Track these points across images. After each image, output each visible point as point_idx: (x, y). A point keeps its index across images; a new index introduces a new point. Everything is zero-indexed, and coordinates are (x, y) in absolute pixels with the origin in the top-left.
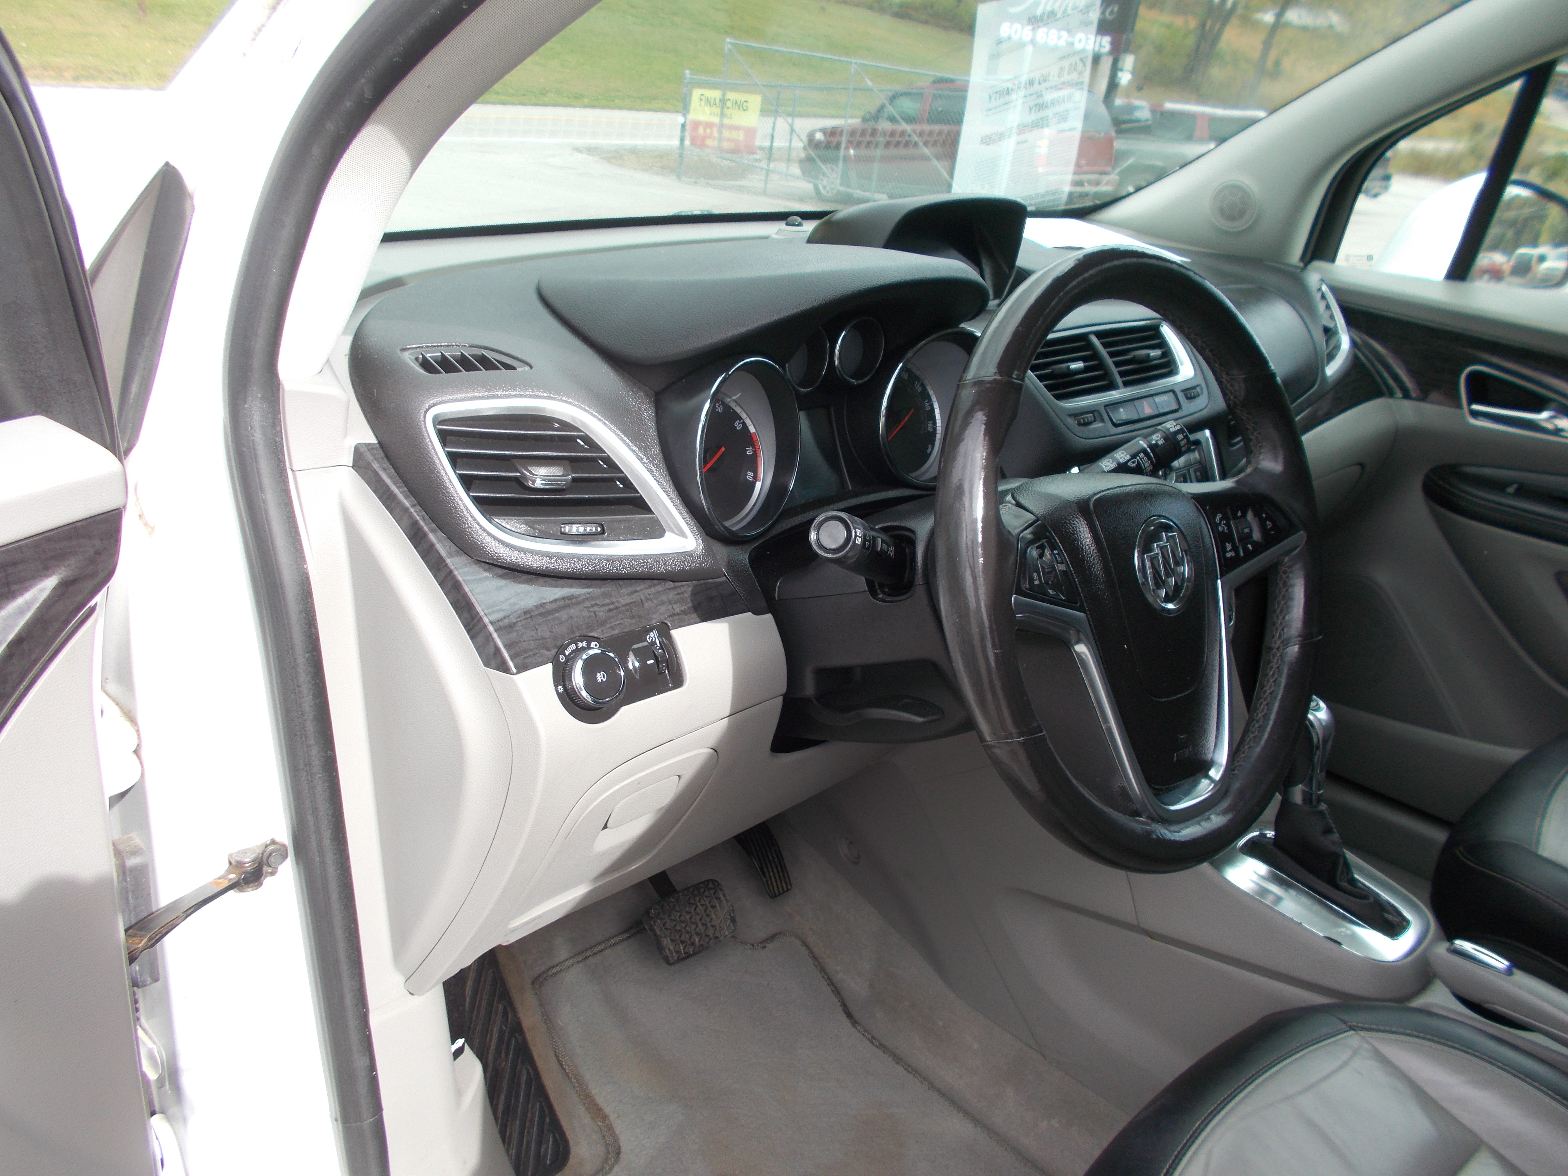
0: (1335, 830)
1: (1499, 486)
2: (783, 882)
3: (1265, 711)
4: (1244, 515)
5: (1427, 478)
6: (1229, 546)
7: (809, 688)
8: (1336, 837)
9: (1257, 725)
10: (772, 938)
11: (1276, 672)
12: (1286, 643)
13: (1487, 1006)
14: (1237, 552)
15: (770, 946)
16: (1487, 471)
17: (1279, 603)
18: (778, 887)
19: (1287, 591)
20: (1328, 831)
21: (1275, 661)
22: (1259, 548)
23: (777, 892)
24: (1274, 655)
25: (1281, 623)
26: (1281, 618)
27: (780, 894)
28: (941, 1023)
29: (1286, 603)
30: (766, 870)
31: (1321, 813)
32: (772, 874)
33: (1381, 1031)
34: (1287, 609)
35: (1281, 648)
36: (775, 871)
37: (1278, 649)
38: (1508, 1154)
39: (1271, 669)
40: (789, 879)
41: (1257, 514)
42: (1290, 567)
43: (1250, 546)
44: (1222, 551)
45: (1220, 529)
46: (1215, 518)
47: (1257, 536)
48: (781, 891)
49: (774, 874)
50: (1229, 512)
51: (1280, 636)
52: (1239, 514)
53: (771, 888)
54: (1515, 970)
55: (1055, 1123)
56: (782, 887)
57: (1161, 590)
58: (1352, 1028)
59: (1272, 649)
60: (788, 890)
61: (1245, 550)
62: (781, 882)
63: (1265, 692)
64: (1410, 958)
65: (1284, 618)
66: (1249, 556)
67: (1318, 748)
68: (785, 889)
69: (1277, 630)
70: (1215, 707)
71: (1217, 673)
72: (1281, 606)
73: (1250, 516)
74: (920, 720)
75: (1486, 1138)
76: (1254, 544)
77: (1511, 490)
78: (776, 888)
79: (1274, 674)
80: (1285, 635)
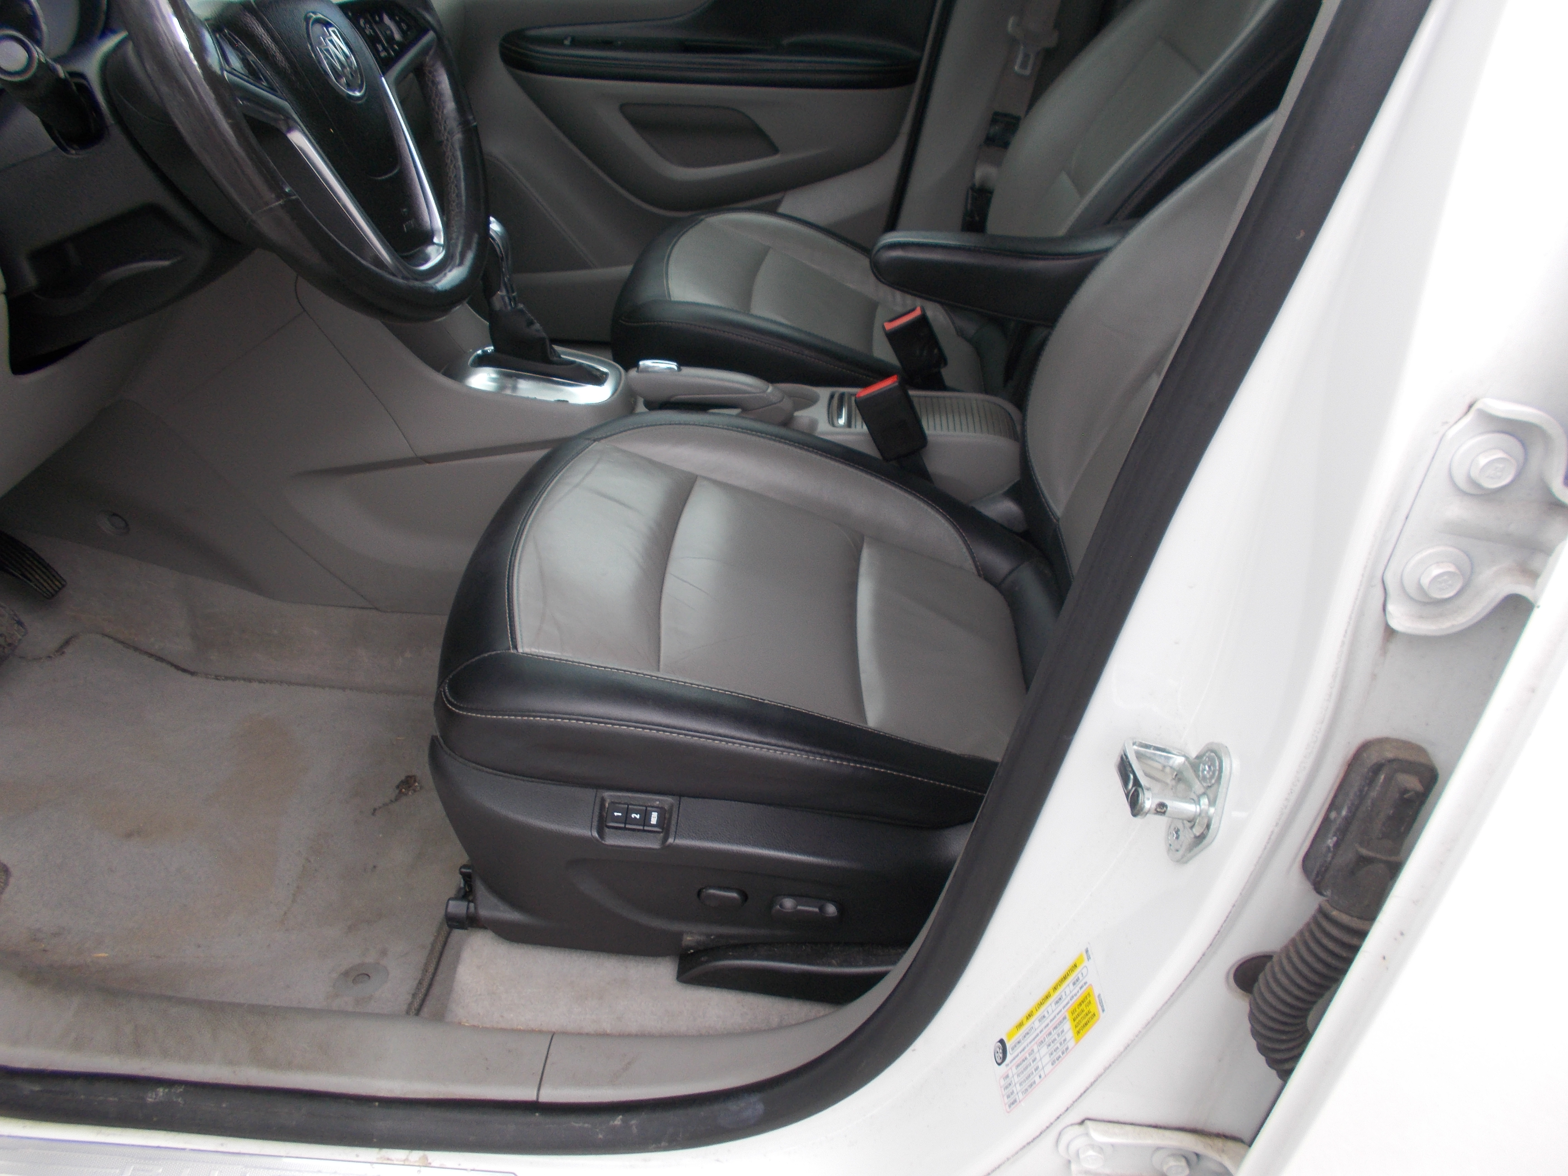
0: (535, 321)
1: (557, 42)
2: (54, 580)
3: (456, 191)
4: (381, 19)
5: (502, 47)
6: (380, 48)
7: (30, 278)
8: (537, 326)
9: (454, 204)
10: (67, 643)
11: (453, 159)
12: (451, 133)
13: (673, 399)
14: (389, 53)
15: (69, 650)
16: (546, 32)
17: (434, 102)
18: (51, 586)
19: (437, 88)
20: (530, 323)
21: (449, 150)
22: (404, 48)
23: (52, 591)
24: (446, 146)
25: (442, 118)
26: (440, 113)
27: (57, 592)
28: (276, 632)
29: (440, 100)
30: (29, 576)
31: (521, 311)
32: (37, 577)
33: (614, 434)
34: (442, 106)
35: (450, 138)
36: (39, 572)
37: (447, 139)
38: (713, 476)
39: (448, 158)
40: (58, 575)
41: (392, 18)
42: (433, 65)
43: (396, 47)
44: (375, 53)
45: (368, 32)
46: (359, 23)
47: (397, 36)
48: (57, 589)
49: (39, 576)
50: (369, 17)
51: (445, 129)
52: (377, 19)
53: (45, 590)
54: (682, 367)
55: (408, 655)
56: (56, 585)
57: (342, 79)
58: (595, 441)
59: (442, 142)
60: (63, 586)
61: (394, 50)
62: (52, 581)
63: (450, 177)
64: (616, 395)
65: (443, 112)
66: (399, 55)
67: (502, 259)
68: (60, 586)
69: (441, 125)
70: (419, 187)
71: (411, 159)
72: (437, 103)
73: (387, 20)
74: (166, 263)
75: (698, 472)
76: (398, 43)
77: (567, 42)
78: (50, 589)
79: (452, 161)
80: (449, 126)
